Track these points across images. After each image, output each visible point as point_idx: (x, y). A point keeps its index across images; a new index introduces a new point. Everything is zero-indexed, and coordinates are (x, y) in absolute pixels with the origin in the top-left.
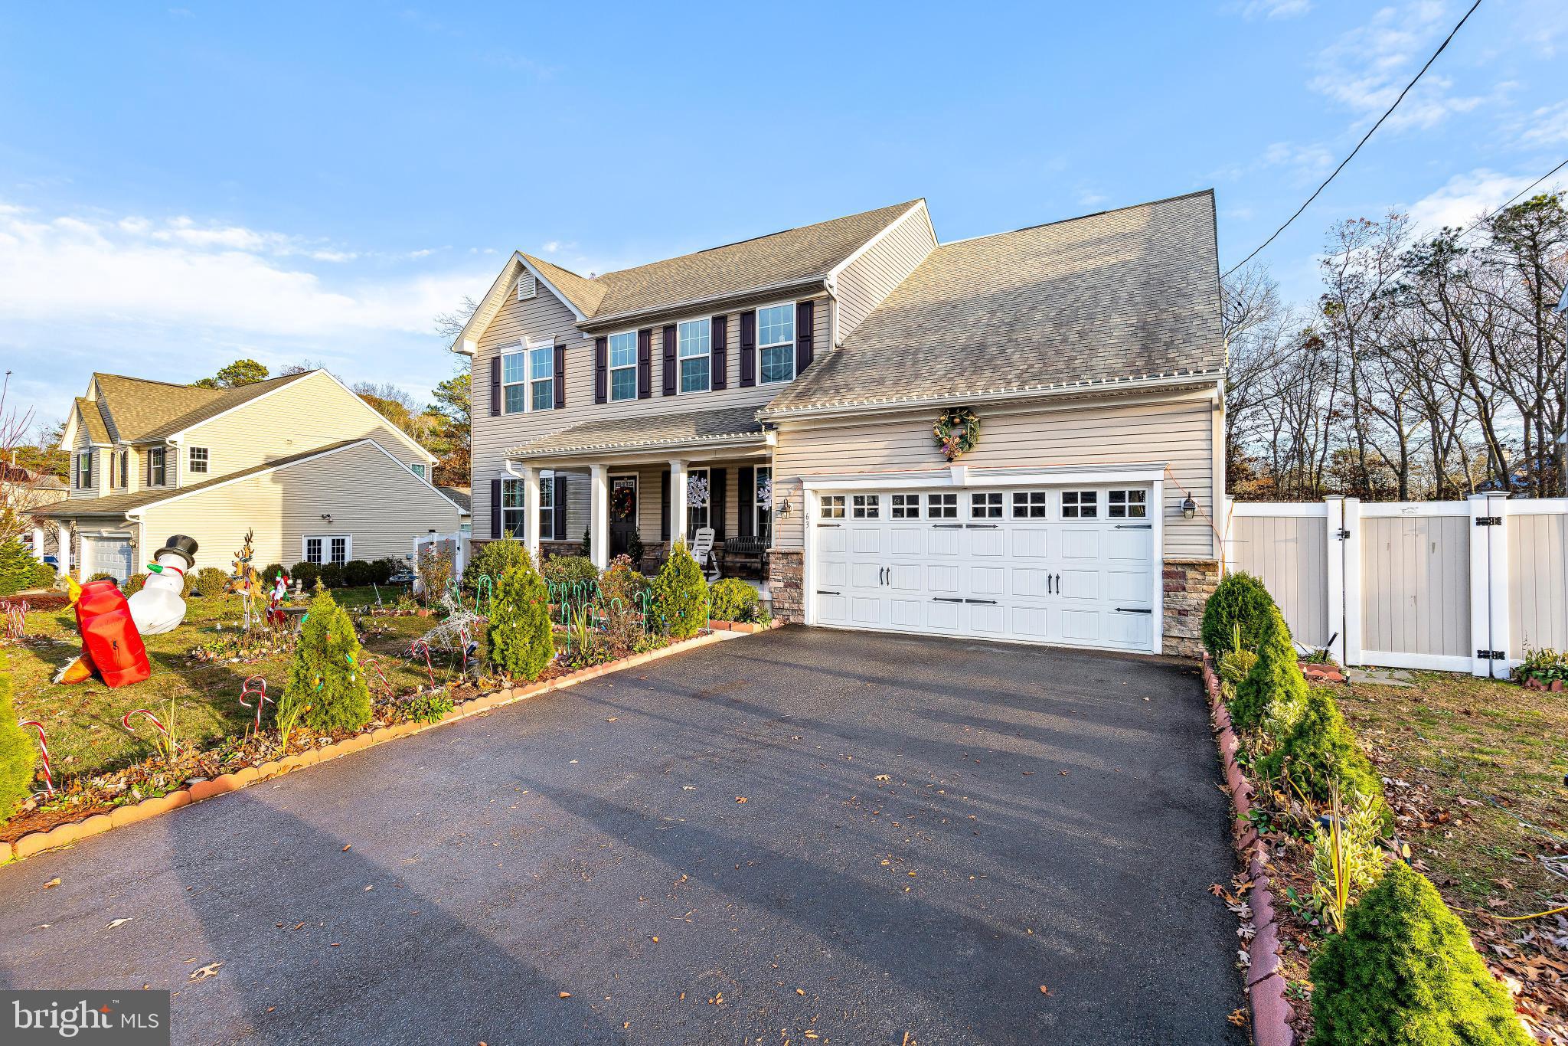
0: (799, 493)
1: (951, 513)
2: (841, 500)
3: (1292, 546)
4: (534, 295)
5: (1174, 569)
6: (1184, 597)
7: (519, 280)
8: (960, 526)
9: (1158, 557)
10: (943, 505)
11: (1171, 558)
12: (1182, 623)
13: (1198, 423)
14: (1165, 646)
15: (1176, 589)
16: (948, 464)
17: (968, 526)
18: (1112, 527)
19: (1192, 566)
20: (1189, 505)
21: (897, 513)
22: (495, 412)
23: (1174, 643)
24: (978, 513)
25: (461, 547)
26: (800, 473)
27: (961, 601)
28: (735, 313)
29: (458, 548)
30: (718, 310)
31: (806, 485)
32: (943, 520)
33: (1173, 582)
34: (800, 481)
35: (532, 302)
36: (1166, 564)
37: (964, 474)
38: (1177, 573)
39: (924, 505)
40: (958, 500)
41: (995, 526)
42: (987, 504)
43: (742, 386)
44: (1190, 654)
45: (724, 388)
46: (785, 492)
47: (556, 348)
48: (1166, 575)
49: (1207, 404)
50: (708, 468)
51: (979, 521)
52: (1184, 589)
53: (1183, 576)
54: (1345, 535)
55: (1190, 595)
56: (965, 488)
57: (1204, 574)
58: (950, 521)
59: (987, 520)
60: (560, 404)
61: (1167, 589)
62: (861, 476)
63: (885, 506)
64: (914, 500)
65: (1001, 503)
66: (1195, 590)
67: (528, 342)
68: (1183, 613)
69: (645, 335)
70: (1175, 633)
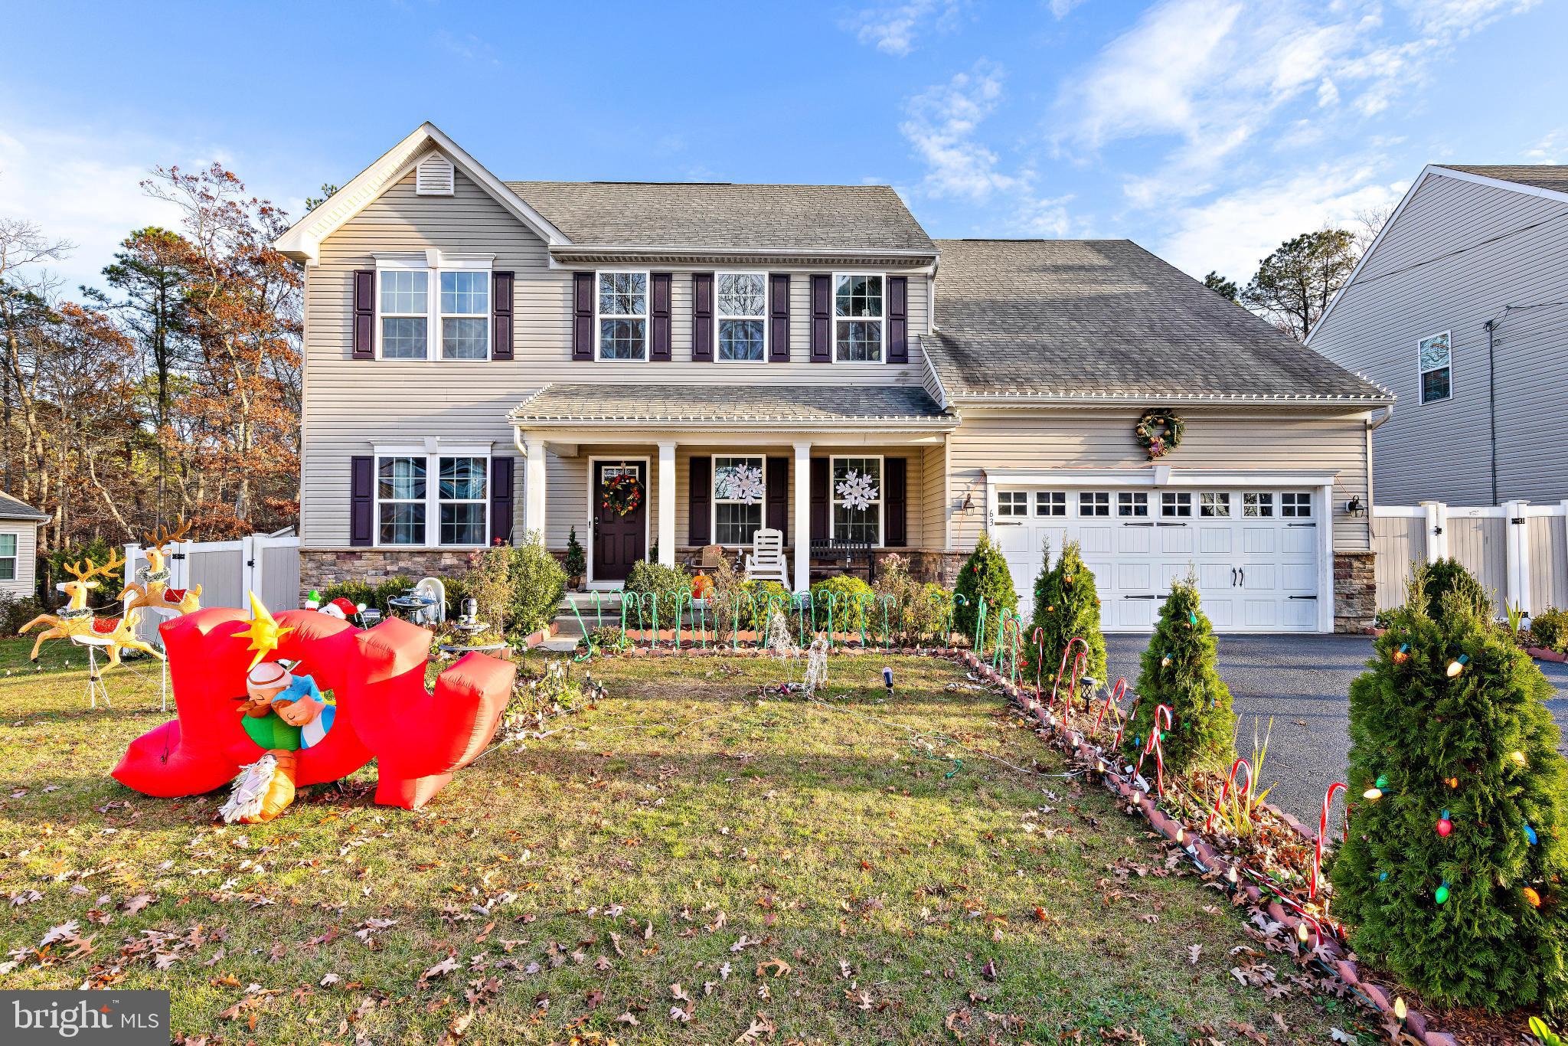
0: (981, 487)
1: (1142, 511)
2: (1021, 497)
3: (1405, 540)
4: (452, 192)
5: (1342, 560)
6: (1351, 583)
7: (419, 164)
8: (1151, 524)
9: (1329, 550)
10: (1133, 503)
11: (1339, 550)
12: (1350, 605)
13: (1356, 439)
14: (1336, 626)
15: (1345, 577)
16: (1148, 463)
17: (1159, 524)
18: (1285, 525)
19: (1357, 557)
20: (1353, 506)
21: (1086, 511)
22: (362, 351)
23: (1342, 622)
24: (1168, 511)
25: (258, 562)
26: (986, 465)
27: (1152, 597)
28: (802, 274)
29: (251, 564)
30: (778, 267)
31: (990, 479)
32: (1133, 518)
33: (1342, 571)
34: (983, 474)
35: (448, 201)
36: (1337, 556)
37: (1167, 473)
38: (1345, 563)
39: (1114, 503)
40: (1149, 499)
41: (1184, 525)
42: (1176, 504)
43: (812, 361)
44: (1354, 630)
45: (787, 360)
46: (963, 487)
47: (497, 275)
48: (1336, 565)
49: (1363, 424)
50: (763, 457)
51: (1168, 519)
52: (1351, 576)
53: (1350, 566)
54: (1439, 531)
55: (1354, 582)
56: (1156, 487)
57: (1364, 563)
58: (1141, 519)
59: (1176, 518)
60: (504, 352)
61: (1336, 577)
62: (1055, 472)
63: (1073, 504)
64: (1103, 497)
65: (1189, 502)
66: (1359, 577)
67: (439, 258)
68: (1350, 596)
69: (662, 279)
70: (1345, 614)
